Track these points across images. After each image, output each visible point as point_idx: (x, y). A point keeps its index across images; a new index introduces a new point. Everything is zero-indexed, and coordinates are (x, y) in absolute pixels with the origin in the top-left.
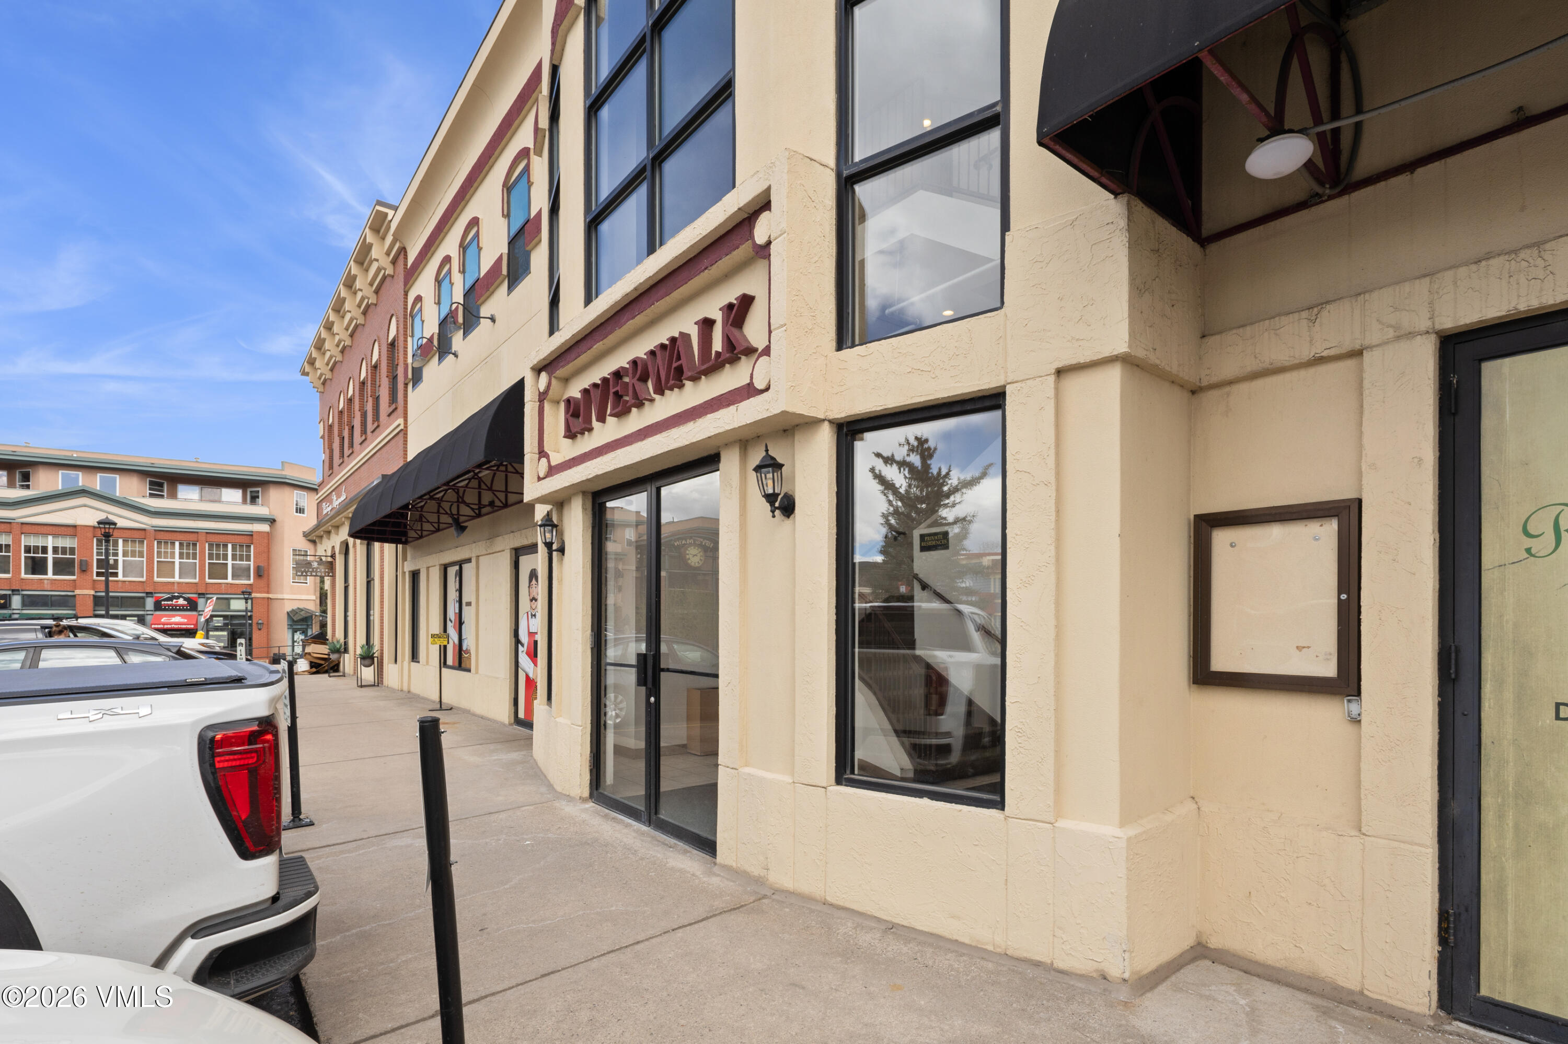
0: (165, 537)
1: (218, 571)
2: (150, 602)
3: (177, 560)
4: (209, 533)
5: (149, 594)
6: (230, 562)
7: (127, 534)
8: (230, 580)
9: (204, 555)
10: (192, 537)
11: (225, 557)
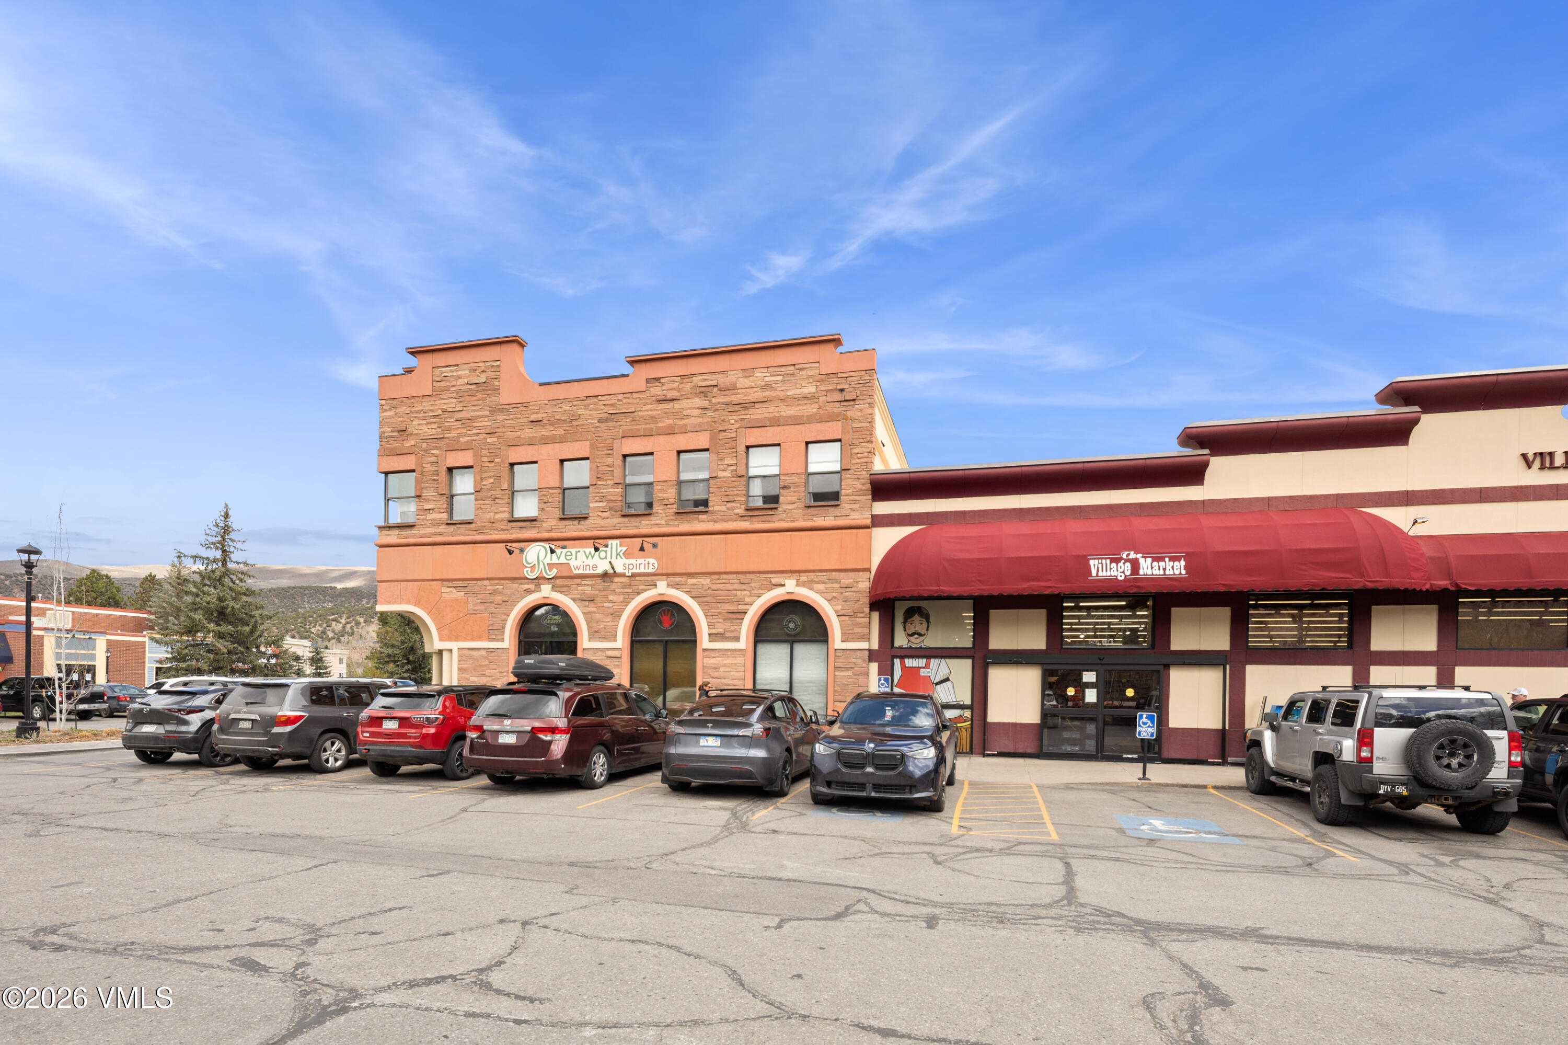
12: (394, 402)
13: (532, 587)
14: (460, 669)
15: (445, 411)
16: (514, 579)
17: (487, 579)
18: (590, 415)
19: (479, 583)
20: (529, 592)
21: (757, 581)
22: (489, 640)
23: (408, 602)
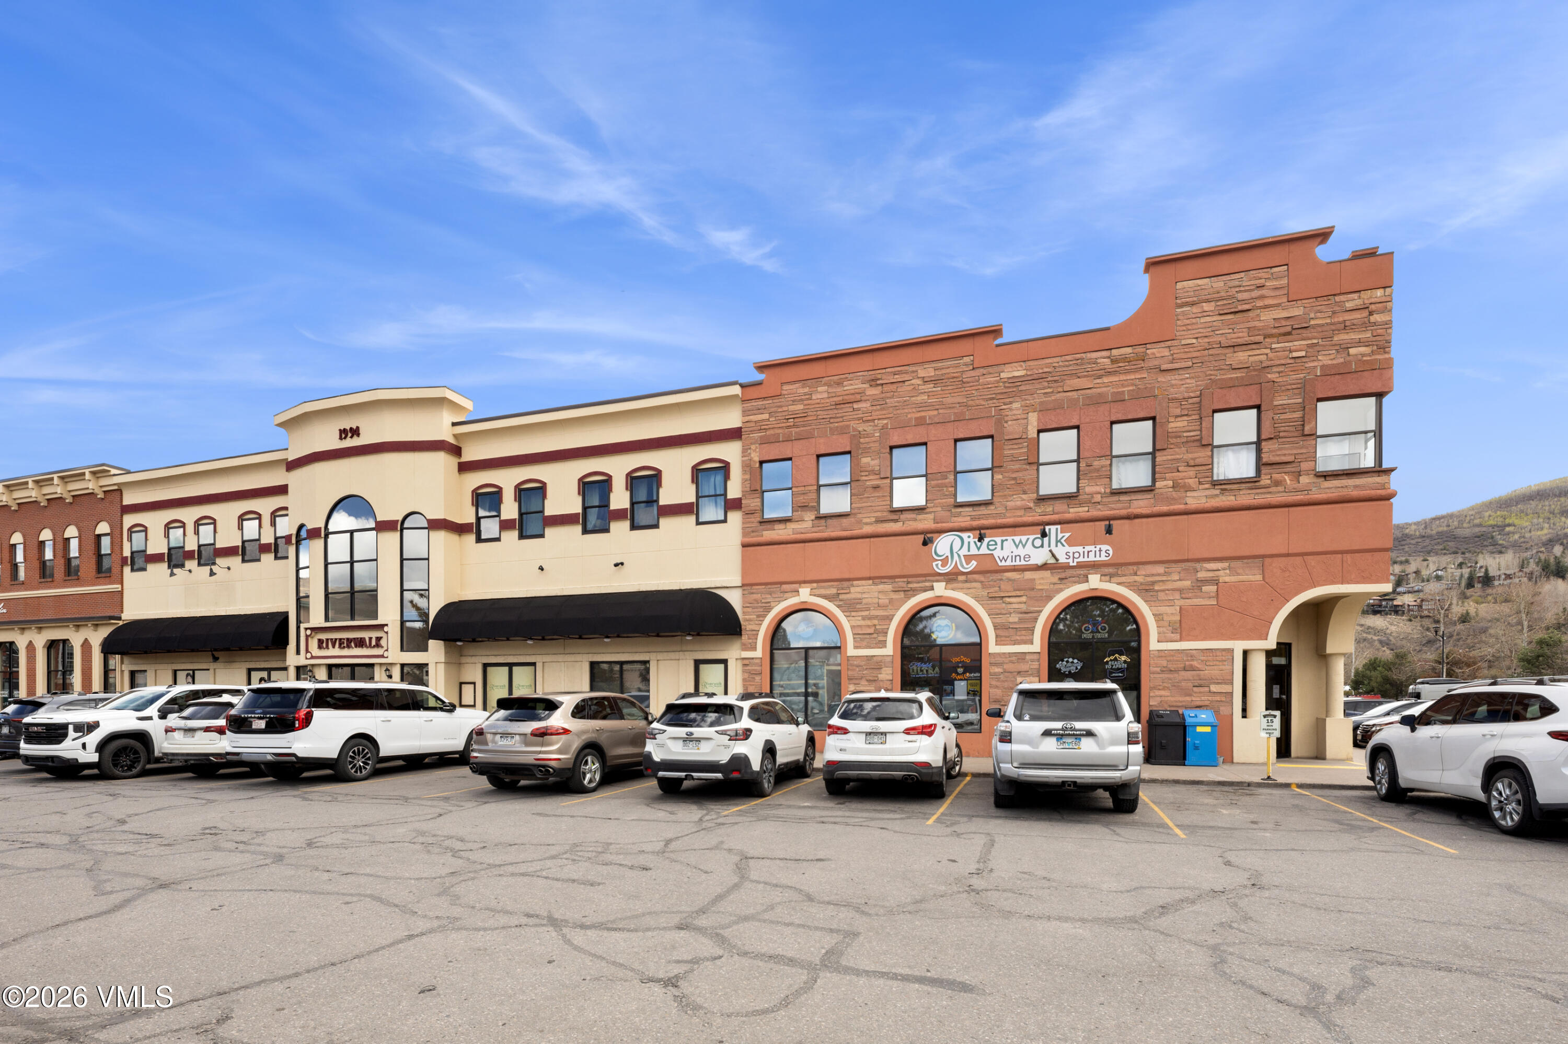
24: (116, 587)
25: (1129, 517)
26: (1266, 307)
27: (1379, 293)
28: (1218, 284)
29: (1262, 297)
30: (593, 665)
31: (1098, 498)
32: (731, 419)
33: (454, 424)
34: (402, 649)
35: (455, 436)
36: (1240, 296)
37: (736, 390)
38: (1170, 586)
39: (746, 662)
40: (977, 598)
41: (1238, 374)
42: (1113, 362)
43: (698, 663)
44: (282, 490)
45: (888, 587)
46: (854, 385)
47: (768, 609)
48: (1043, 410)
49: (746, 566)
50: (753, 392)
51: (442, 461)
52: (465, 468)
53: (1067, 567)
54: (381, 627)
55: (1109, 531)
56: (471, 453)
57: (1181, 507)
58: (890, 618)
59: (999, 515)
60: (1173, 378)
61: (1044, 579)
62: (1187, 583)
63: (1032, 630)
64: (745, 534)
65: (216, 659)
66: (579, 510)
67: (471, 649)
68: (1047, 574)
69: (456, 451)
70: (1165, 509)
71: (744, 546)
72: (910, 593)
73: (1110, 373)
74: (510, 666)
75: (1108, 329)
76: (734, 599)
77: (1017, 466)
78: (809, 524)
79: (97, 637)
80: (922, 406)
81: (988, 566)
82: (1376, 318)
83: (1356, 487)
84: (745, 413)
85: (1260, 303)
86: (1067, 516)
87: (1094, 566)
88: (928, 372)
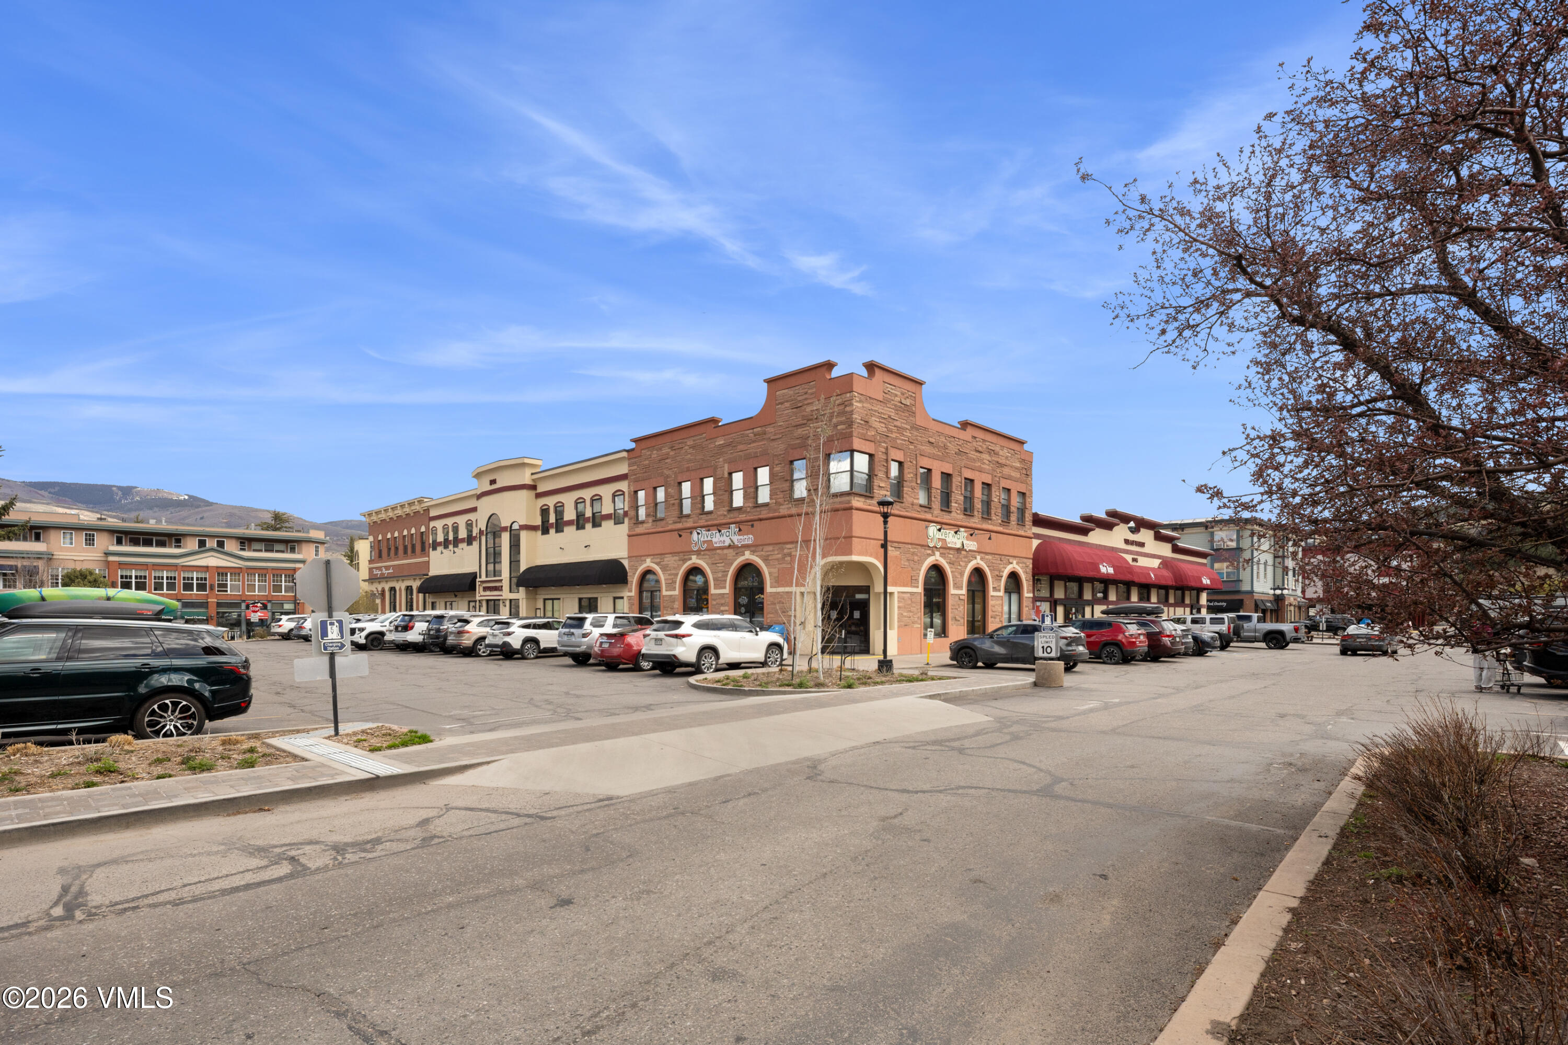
0: (251, 571)
1: (278, 588)
2: (243, 606)
3: (257, 583)
4: (273, 569)
5: (244, 601)
6: (283, 584)
7: (232, 570)
8: (283, 593)
9: (269, 582)
10: (265, 572)
11: (281, 581)
12: (862, 398)
13: (929, 552)
14: (899, 607)
15: (890, 417)
16: (922, 546)
17: (911, 544)
18: (953, 448)
19: (907, 546)
20: (929, 555)
21: (1005, 559)
22: (912, 586)
23: (871, 556)
24: (426, 559)
25: (761, 520)
26: (808, 404)
27: (848, 395)
28: (790, 392)
29: (806, 399)
30: (580, 600)
31: (748, 509)
32: (623, 469)
33: (532, 474)
34: (510, 591)
35: (533, 480)
36: (799, 398)
37: (625, 454)
38: (774, 557)
39: (630, 598)
40: (707, 564)
41: (798, 441)
42: (755, 435)
43: (615, 598)
44: (474, 510)
45: (677, 558)
46: (666, 450)
47: (636, 570)
48: (730, 462)
49: (631, 546)
50: (633, 454)
51: (524, 494)
52: (539, 496)
53: (737, 547)
54: (501, 581)
55: (752, 526)
56: (541, 488)
57: (777, 514)
58: (677, 574)
59: (716, 519)
60: (775, 444)
61: (730, 552)
62: (780, 556)
63: (725, 581)
64: (630, 530)
65: (456, 596)
66: (574, 518)
67: (540, 590)
68: (731, 551)
69: (533, 487)
70: (771, 515)
71: (629, 536)
72: (685, 561)
73: (754, 442)
74: (553, 599)
75: (751, 418)
76: (626, 563)
77: (721, 493)
78: (650, 525)
79: (416, 584)
80: (689, 461)
81: (711, 547)
82: (848, 409)
83: (840, 503)
84: (630, 465)
85: (806, 402)
86: (738, 519)
87: (746, 547)
88: (690, 442)
